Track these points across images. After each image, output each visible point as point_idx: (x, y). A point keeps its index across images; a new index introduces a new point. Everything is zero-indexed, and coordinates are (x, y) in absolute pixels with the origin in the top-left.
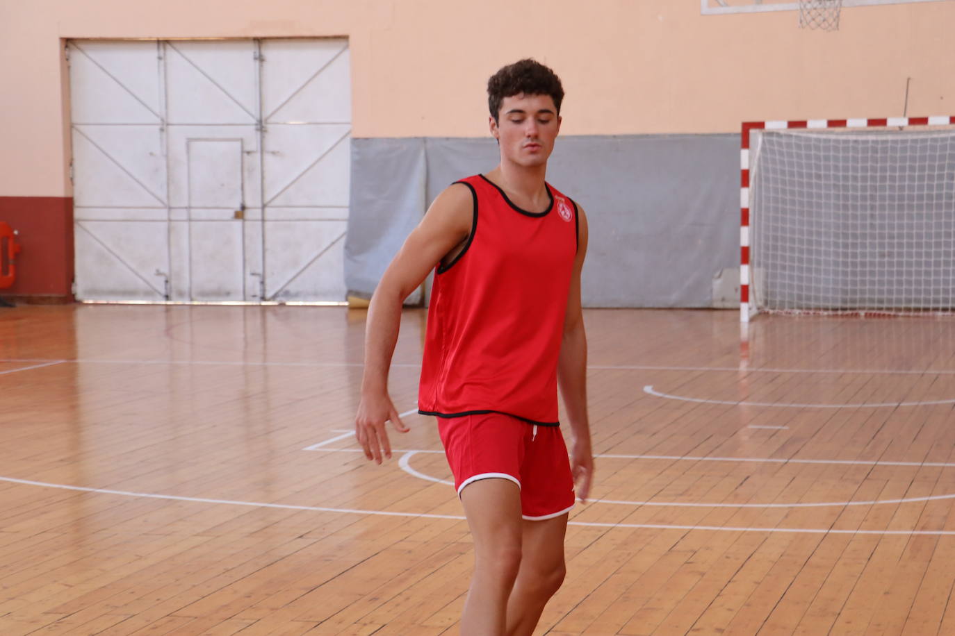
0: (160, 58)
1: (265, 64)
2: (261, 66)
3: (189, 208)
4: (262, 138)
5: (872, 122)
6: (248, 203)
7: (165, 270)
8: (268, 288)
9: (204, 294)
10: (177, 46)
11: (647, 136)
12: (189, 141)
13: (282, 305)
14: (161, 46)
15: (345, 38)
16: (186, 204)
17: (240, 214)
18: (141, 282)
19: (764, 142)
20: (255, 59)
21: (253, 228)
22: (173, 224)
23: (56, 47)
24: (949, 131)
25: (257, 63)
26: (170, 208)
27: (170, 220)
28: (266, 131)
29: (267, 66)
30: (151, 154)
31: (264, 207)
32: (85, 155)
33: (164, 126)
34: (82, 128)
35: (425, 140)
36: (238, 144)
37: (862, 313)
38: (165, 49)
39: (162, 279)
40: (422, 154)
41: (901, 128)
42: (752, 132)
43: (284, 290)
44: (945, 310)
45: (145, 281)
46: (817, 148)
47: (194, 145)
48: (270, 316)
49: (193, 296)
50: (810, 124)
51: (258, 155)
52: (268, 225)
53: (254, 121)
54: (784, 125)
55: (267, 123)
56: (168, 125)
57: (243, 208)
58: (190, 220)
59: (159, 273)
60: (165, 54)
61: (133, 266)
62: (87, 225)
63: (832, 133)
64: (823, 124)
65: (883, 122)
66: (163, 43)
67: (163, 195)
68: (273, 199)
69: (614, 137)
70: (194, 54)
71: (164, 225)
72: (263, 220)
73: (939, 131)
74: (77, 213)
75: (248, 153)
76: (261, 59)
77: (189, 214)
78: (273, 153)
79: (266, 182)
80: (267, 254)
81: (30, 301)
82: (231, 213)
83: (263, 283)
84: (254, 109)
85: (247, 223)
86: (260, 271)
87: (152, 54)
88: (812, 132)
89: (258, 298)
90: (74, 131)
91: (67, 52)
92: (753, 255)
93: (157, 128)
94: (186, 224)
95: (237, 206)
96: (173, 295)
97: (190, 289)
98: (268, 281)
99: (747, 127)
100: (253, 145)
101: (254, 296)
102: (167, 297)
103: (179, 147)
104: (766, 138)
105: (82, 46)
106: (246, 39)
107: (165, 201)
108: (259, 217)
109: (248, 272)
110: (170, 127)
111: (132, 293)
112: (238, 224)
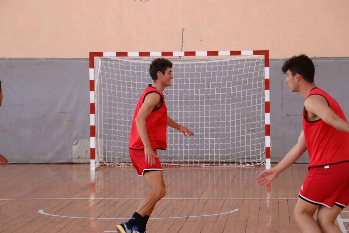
5: (164, 54)
19: (102, 63)
24: (207, 60)
41: (180, 57)
42: (95, 58)
44: (206, 163)
46: (133, 68)
50: (129, 54)
54: (114, 54)
63: (141, 59)
64: (137, 54)
65: (170, 54)
73: (201, 60)
88: (129, 59)
92: (97, 130)
99: (93, 55)
104: (103, 62)
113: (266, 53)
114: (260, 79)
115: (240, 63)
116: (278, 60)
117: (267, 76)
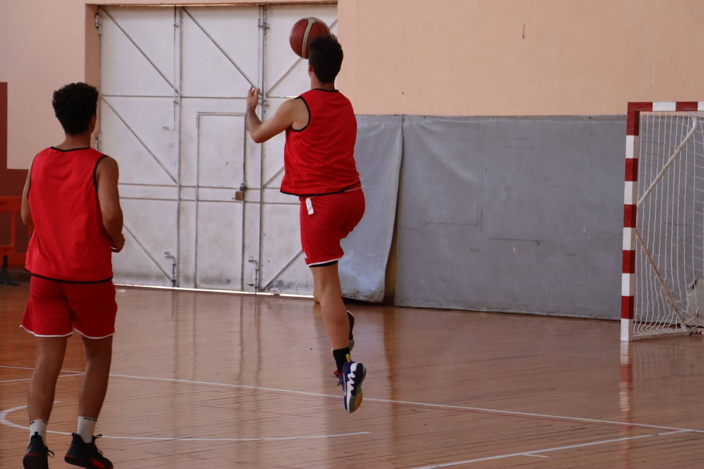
0: (175, 25)
1: (268, 31)
2: (265, 34)
3: (197, 187)
6: (250, 184)
7: (174, 253)
8: (264, 277)
9: (208, 281)
10: (193, 13)
12: (200, 114)
13: (277, 296)
14: (178, 13)
15: (334, 4)
16: (194, 184)
17: (241, 194)
20: (259, 26)
21: (253, 210)
22: (183, 203)
23: (80, 16)
25: (261, 30)
26: (180, 187)
27: (180, 199)
28: (268, 106)
29: (270, 35)
30: (166, 128)
31: (263, 188)
33: (179, 98)
34: (109, 99)
35: (403, 118)
36: (241, 119)
38: (181, 16)
39: (171, 262)
40: (399, 133)
43: (279, 279)
45: (157, 263)
47: (205, 119)
48: (264, 309)
49: (198, 283)
52: (267, 208)
54: (672, 107)
55: (267, 96)
56: (181, 97)
57: (244, 189)
58: (198, 200)
59: (168, 256)
60: (181, 22)
61: (148, 248)
66: (181, 10)
67: (175, 173)
68: (271, 180)
70: (208, 22)
71: (176, 203)
72: (262, 203)
76: (265, 27)
77: (197, 194)
79: (266, 161)
80: (265, 239)
82: (233, 193)
83: (258, 271)
84: (256, 79)
85: (247, 205)
86: (257, 258)
87: (168, 22)
89: (253, 288)
91: (96, 20)
93: (172, 100)
94: (194, 204)
95: (238, 186)
96: (181, 280)
97: (195, 274)
98: (264, 270)
101: (251, 285)
102: (174, 282)
103: (190, 122)
105: (114, 13)
106: (253, 5)
107: (177, 179)
108: (258, 199)
109: (247, 259)
110: (184, 100)
111: (145, 276)
112: (239, 205)
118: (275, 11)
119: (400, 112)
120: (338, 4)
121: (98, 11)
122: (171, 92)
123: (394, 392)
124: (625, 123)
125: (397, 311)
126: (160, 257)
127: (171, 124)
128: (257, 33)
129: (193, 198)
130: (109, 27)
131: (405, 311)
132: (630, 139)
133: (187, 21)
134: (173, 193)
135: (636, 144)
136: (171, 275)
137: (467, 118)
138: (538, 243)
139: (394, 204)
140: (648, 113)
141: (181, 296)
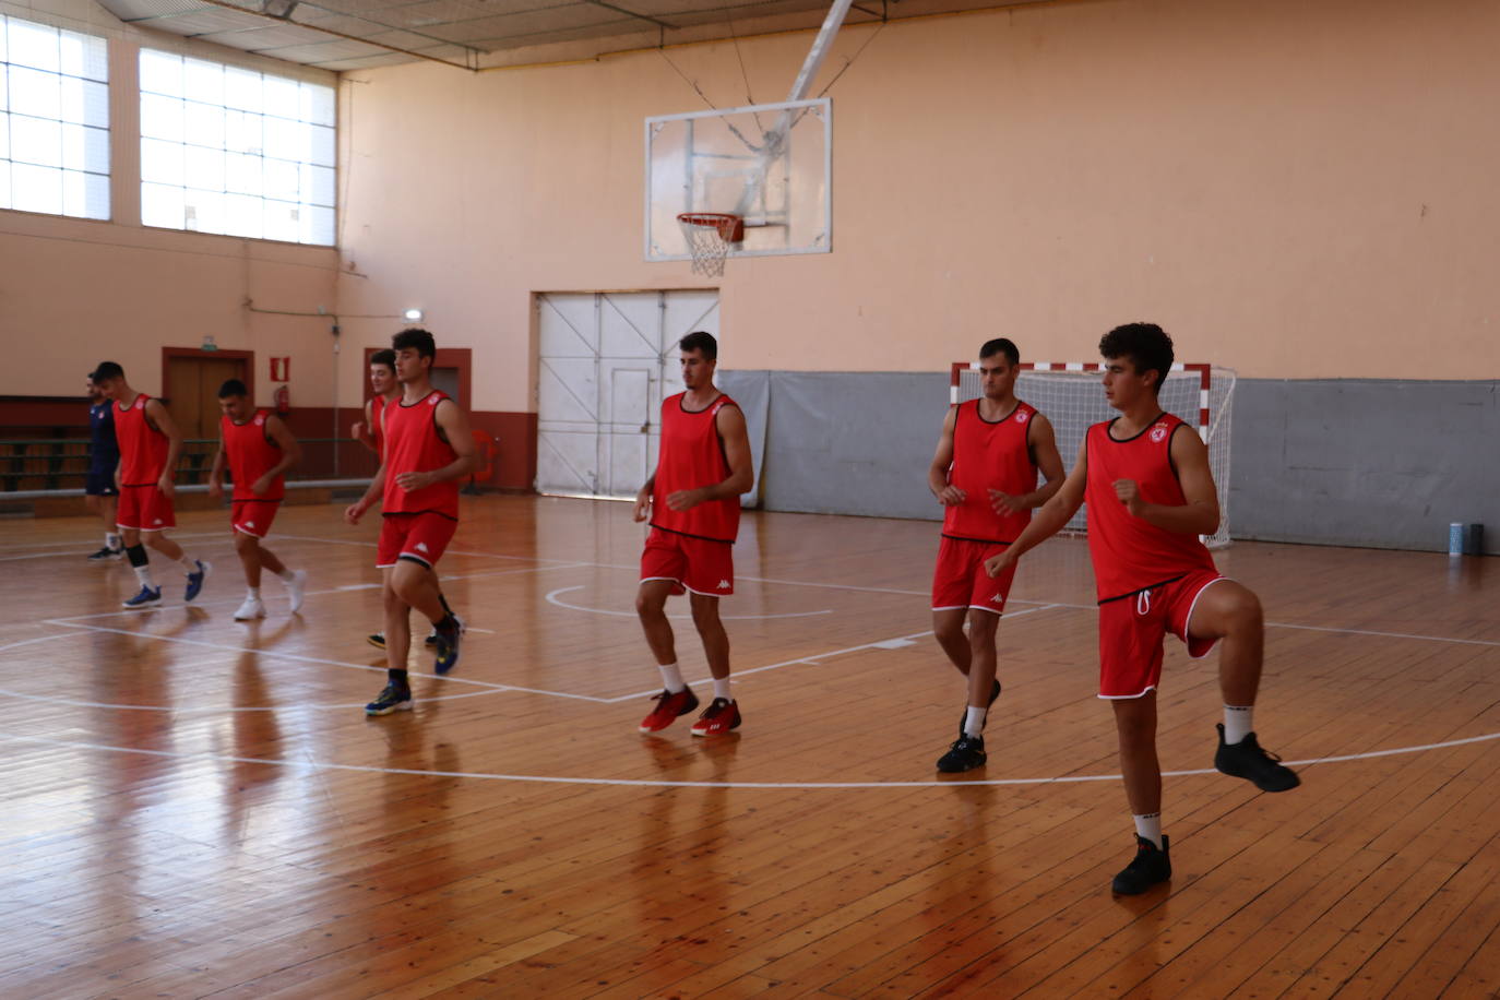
0: (596, 306)
1: (666, 310)
2: (664, 312)
3: (612, 423)
4: (662, 368)
5: (1055, 366)
6: (652, 421)
7: (594, 472)
9: (620, 492)
10: (609, 297)
11: (935, 374)
12: (614, 370)
14: (598, 297)
15: (716, 289)
16: (610, 420)
17: (646, 429)
18: (579, 481)
20: (660, 306)
22: (601, 435)
23: (527, 298)
25: (661, 310)
26: (599, 423)
27: (599, 433)
28: (666, 364)
29: (669, 312)
30: (588, 380)
32: (547, 379)
33: (598, 358)
34: (546, 360)
35: (770, 372)
36: (646, 373)
37: (1073, 534)
38: (601, 299)
39: (592, 478)
40: (767, 384)
45: (582, 480)
47: (618, 374)
49: (611, 493)
51: (658, 383)
53: (657, 355)
55: (665, 357)
56: (600, 358)
57: (648, 424)
58: (612, 433)
59: (590, 474)
60: (600, 303)
61: (575, 468)
62: (548, 435)
65: (1062, 366)
66: (600, 294)
67: (595, 413)
69: (910, 374)
70: (622, 303)
71: (595, 436)
74: (541, 426)
75: (653, 381)
76: (663, 306)
77: (612, 429)
78: (670, 381)
81: (503, 492)
82: (639, 428)
84: (657, 344)
85: (650, 437)
87: (590, 303)
88: (1037, 374)
90: (542, 364)
91: (537, 302)
93: (593, 360)
94: (610, 436)
95: (643, 422)
96: (600, 491)
97: (611, 488)
99: (957, 367)
100: (656, 375)
102: (595, 493)
103: (607, 376)
105: (550, 298)
106: (654, 291)
107: (596, 417)
110: (602, 360)
111: (572, 489)
112: (643, 437)
113: (1206, 369)
114: (1192, 405)
115: (1192, 383)
116: (1282, 380)
117: (1204, 405)
118: (671, 295)
119: (768, 368)
120: (721, 291)
121: (539, 296)
122: (592, 353)
123: (763, 573)
124: (950, 376)
125: (767, 514)
126: (584, 474)
127: (592, 377)
128: (657, 311)
129: (609, 431)
130: (548, 308)
131: (772, 514)
132: (954, 389)
133: (605, 303)
134: (594, 427)
135: (958, 392)
136: (592, 486)
137: (820, 373)
138: (872, 464)
139: (763, 436)
140: (967, 371)
141: (600, 503)
